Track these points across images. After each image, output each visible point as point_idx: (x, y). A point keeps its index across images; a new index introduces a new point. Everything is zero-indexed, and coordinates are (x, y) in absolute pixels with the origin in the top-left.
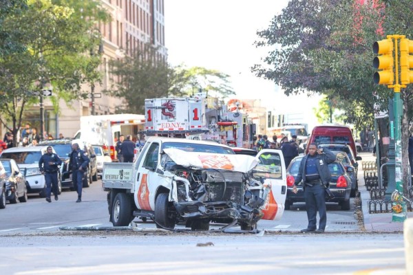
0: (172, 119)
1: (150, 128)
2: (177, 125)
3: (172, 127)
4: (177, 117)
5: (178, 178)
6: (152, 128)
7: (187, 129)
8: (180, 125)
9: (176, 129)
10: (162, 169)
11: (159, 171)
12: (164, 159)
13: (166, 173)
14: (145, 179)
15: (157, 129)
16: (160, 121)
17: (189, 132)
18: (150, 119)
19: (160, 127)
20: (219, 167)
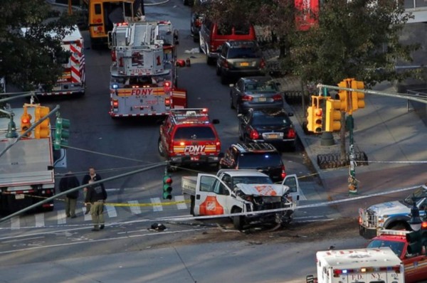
0: (140, 66)
1: (122, 73)
2: (145, 71)
3: (141, 72)
4: (144, 64)
5: (246, 202)
8: (147, 71)
9: (144, 74)
10: (234, 194)
11: (232, 195)
12: (235, 189)
13: (238, 198)
14: (214, 199)
15: (129, 74)
16: (131, 67)
17: (154, 75)
18: (122, 65)
19: (132, 73)
20: (269, 194)
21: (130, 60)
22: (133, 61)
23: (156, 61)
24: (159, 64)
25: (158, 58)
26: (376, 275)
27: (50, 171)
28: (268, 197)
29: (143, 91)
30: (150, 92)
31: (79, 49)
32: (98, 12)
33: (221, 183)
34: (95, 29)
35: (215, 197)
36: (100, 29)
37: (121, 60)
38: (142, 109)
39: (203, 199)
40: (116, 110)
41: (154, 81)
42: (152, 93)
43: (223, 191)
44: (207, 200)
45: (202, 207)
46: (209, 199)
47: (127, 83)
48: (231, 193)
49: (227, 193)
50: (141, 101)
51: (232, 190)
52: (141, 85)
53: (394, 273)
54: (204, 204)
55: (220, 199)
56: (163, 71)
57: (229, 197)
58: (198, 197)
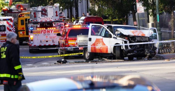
0: (46, 16)
1: (35, 21)
2: (48, 19)
3: (46, 20)
4: (48, 15)
5: (125, 40)
6: (37, 20)
7: (53, 21)
8: (50, 19)
9: (48, 21)
10: (116, 37)
11: (114, 38)
12: (116, 33)
13: (118, 38)
14: (101, 41)
15: (39, 21)
16: (41, 17)
17: (54, 22)
18: (35, 17)
19: (41, 20)
20: (140, 35)
21: (40, 13)
22: (42, 14)
23: (55, 14)
24: (57, 16)
25: (56, 12)
28: (140, 37)
29: (48, 31)
30: (52, 31)
31: (12, 23)
32: (22, 24)
33: (106, 30)
34: (21, 33)
35: (102, 39)
36: (23, 33)
38: (47, 41)
39: (93, 41)
40: (32, 42)
41: (54, 25)
42: (53, 32)
43: (107, 35)
44: (96, 41)
45: (93, 46)
46: (97, 40)
48: (113, 36)
49: (110, 36)
51: (114, 34)
52: (46, 28)
54: (94, 44)
55: (106, 40)
56: (59, 20)
57: (112, 39)
58: (90, 39)
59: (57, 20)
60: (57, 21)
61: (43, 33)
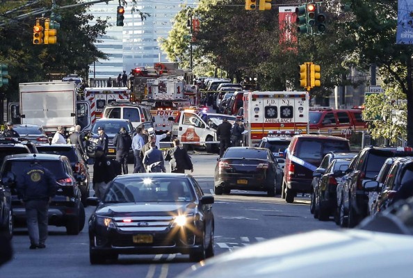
0: (164, 93)
1: (150, 98)
2: (167, 97)
3: (164, 97)
4: (167, 92)
6: (152, 98)
7: (174, 99)
8: (170, 97)
9: (167, 99)
14: (193, 131)
15: (155, 98)
16: (157, 94)
17: (175, 101)
18: (150, 92)
19: (157, 97)
21: (157, 88)
22: (159, 89)
23: (177, 90)
24: (179, 92)
25: (178, 88)
26: (286, 101)
27: (73, 117)
29: (166, 112)
30: (170, 113)
33: (200, 120)
35: (195, 129)
37: (150, 88)
38: (164, 126)
39: (184, 130)
41: (174, 105)
42: (172, 114)
44: (187, 131)
45: (183, 136)
46: (189, 130)
47: (154, 105)
48: (206, 126)
49: (203, 127)
50: (164, 120)
52: (164, 108)
53: (300, 100)
54: (185, 134)
55: (198, 130)
56: (182, 99)
57: (205, 130)
58: (181, 129)
59: (179, 98)
60: (178, 100)
61: (159, 114)
